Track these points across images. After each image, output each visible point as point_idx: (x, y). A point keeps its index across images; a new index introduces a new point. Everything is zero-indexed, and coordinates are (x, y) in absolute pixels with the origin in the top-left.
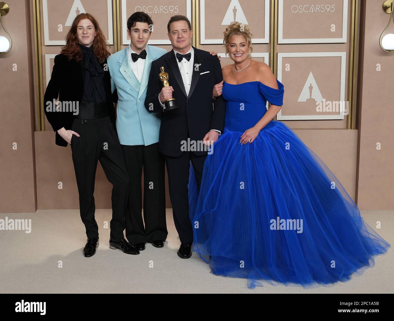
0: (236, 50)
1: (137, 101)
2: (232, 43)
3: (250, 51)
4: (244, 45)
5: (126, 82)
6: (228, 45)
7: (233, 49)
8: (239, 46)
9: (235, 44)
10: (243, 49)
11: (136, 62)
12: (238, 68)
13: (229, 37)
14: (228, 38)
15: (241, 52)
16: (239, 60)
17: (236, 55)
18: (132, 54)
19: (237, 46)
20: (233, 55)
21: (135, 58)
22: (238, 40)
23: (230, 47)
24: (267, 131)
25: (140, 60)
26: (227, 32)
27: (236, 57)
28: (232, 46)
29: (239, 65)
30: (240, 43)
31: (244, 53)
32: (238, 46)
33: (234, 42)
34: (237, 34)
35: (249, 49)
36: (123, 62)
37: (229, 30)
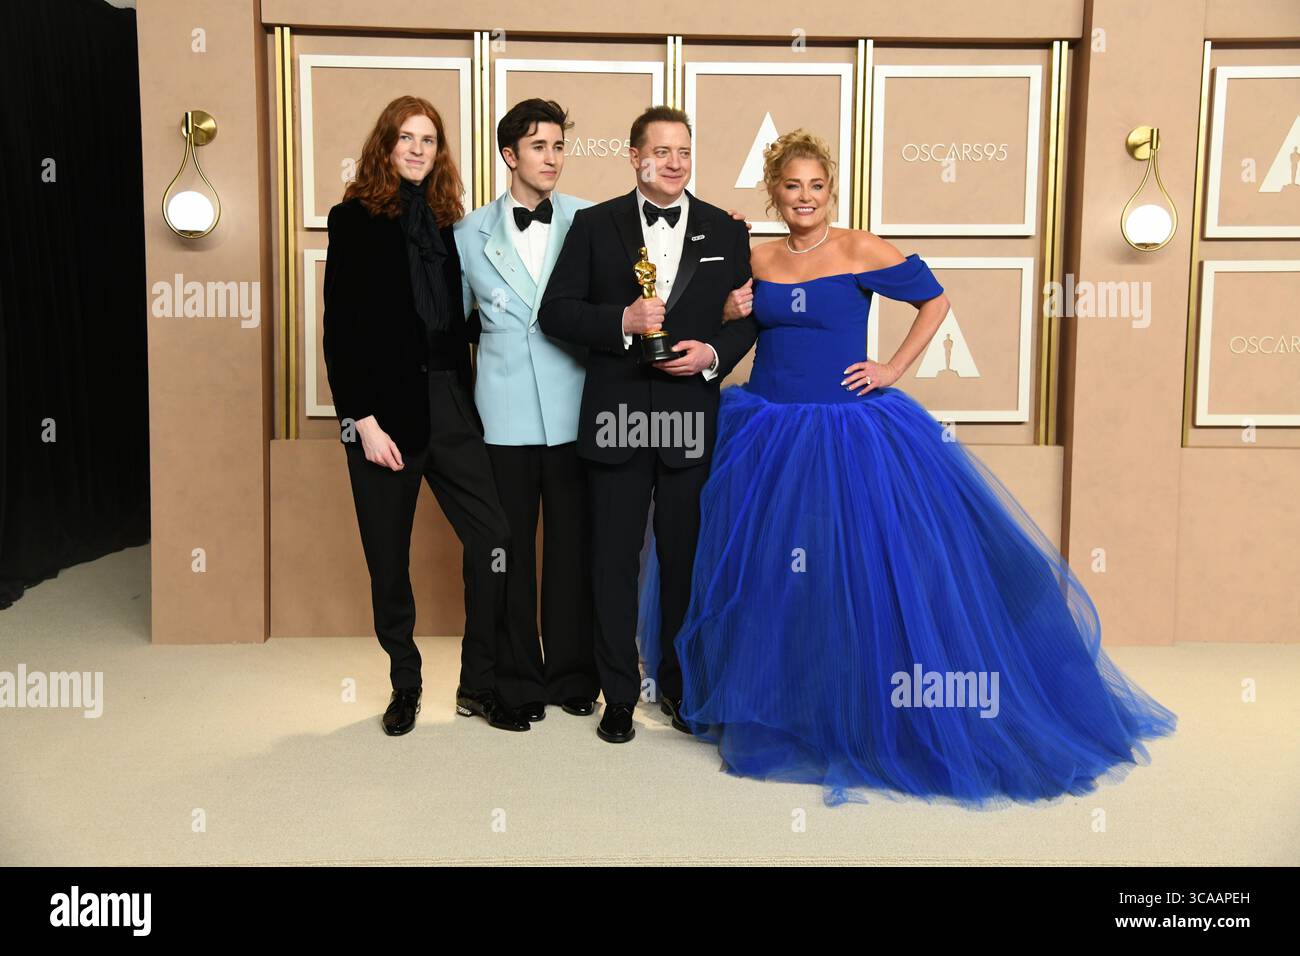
0: (802, 196)
1: (528, 330)
2: (790, 180)
3: (832, 201)
4: (821, 187)
5: (499, 280)
6: (777, 185)
7: (794, 195)
8: (809, 185)
9: (798, 181)
10: (818, 195)
11: (526, 231)
12: (798, 243)
13: (783, 165)
14: (777, 168)
15: (813, 204)
16: (806, 221)
17: (800, 210)
18: (516, 210)
19: (802, 186)
20: (790, 211)
21: (523, 219)
22: (805, 170)
23: (784, 191)
24: (870, 402)
25: (535, 224)
26: (775, 153)
27: (800, 214)
28: (790, 187)
29: (803, 238)
30: (813, 180)
31: (819, 206)
32: (806, 186)
33: (797, 177)
34: (804, 156)
35: (831, 196)
36: (491, 228)
37: (780, 147)
